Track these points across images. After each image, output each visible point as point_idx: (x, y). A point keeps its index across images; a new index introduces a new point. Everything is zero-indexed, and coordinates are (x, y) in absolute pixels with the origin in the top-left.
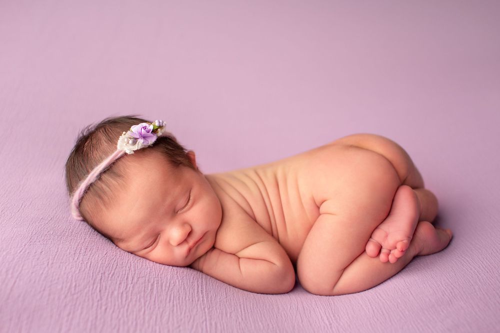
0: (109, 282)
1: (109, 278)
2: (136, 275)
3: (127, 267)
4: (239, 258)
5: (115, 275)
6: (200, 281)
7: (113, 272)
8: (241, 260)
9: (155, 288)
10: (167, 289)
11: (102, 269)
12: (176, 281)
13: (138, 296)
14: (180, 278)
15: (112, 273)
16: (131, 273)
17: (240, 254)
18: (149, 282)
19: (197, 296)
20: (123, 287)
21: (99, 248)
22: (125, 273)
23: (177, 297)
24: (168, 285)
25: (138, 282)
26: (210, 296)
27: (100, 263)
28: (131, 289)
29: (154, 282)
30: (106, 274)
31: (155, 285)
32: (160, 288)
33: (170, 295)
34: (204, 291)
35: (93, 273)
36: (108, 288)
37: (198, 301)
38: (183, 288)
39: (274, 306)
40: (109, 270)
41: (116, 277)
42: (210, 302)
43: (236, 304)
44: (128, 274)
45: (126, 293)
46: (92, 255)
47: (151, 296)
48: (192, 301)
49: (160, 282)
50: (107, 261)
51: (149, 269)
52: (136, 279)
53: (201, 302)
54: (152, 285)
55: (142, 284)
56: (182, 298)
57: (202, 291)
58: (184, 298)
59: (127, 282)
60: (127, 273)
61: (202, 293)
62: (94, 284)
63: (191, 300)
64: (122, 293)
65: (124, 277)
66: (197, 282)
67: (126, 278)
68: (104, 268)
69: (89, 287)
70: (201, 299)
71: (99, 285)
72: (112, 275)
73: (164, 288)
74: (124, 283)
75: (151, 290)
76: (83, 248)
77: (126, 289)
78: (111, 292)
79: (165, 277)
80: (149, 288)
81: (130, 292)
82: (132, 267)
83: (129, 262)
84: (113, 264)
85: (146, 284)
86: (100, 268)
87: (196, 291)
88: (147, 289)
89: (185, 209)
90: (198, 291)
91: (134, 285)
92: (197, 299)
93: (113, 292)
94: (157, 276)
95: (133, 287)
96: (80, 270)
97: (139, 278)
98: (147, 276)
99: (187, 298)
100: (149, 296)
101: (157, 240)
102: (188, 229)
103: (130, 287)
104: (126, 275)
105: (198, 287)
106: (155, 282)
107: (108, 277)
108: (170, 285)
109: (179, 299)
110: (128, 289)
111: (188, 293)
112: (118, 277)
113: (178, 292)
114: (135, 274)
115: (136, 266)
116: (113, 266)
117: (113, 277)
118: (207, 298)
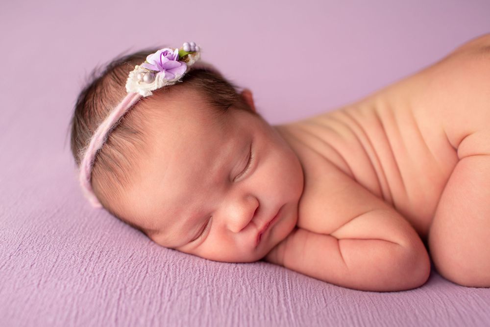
0: (133, 302)
1: (133, 296)
2: (176, 285)
3: (163, 273)
4: (338, 240)
5: (143, 289)
6: (281, 283)
7: (139, 284)
8: (342, 243)
9: (208, 304)
10: (227, 304)
11: (123, 282)
12: (241, 288)
13: (180, 322)
14: (247, 283)
15: (137, 287)
16: (168, 283)
17: (339, 234)
18: (197, 295)
19: (278, 310)
20: (156, 309)
21: (123, 248)
22: (160, 283)
23: (245, 317)
24: (229, 296)
25: (180, 297)
26: (299, 308)
27: (120, 272)
28: (168, 310)
29: (205, 294)
30: (128, 290)
31: (208, 299)
32: (215, 303)
33: (233, 314)
34: (289, 300)
35: (106, 291)
36: (130, 312)
37: (280, 318)
38: (253, 299)
39: (407, 313)
40: (133, 282)
41: (144, 292)
42: (300, 318)
43: (344, 317)
44: (163, 285)
45: (160, 319)
46: (109, 260)
47: (200, 320)
48: (271, 319)
49: (215, 294)
50: (131, 268)
51: (198, 272)
52: (176, 293)
53: (286, 319)
54: (203, 299)
55: (186, 300)
56: (253, 317)
57: (285, 300)
58: (256, 317)
59: (161, 299)
60: (161, 285)
61: (286, 304)
62: (107, 309)
63: (268, 319)
64: (153, 321)
65: (157, 292)
66: (277, 284)
67: (160, 292)
68: (126, 279)
69: (99, 315)
70: (285, 315)
71: (115, 310)
72: (138, 291)
73: (222, 303)
74: (157, 302)
75: (201, 308)
76: (96, 252)
77: (160, 310)
78: (134, 319)
79: (223, 283)
80: (198, 305)
81: (166, 316)
82: (170, 273)
83: (167, 265)
84: (141, 271)
85: (193, 299)
86: (119, 280)
87: (275, 301)
88: (195, 307)
89: (244, 175)
90: (279, 301)
91: (173, 303)
92: (277, 315)
93: (137, 321)
94: (210, 283)
95: (171, 307)
96: (86, 288)
97: (181, 289)
98: (195, 284)
99: (262, 317)
100: (197, 319)
101: (208, 226)
102: (254, 205)
103: (166, 308)
104: (160, 288)
105: (278, 294)
106: (208, 294)
107: (132, 294)
108: (231, 297)
109: (248, 319)
110: (163, 311)
111: (262, 307)
112: (147, 292)
113: (247, 306)
114: (174, 285)
115: (178, 270)
116: (139, 275)
117: (140, 293)
118: (295, 312)
